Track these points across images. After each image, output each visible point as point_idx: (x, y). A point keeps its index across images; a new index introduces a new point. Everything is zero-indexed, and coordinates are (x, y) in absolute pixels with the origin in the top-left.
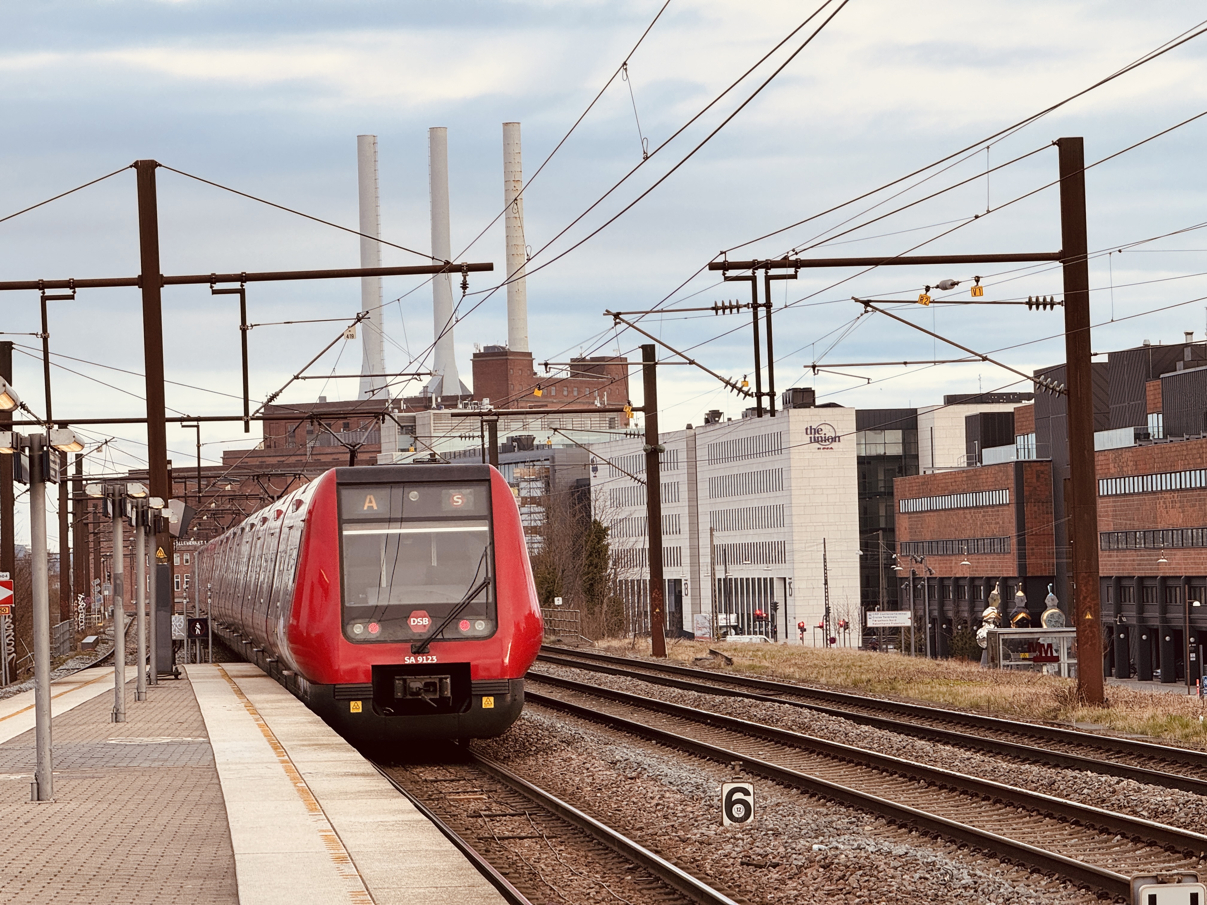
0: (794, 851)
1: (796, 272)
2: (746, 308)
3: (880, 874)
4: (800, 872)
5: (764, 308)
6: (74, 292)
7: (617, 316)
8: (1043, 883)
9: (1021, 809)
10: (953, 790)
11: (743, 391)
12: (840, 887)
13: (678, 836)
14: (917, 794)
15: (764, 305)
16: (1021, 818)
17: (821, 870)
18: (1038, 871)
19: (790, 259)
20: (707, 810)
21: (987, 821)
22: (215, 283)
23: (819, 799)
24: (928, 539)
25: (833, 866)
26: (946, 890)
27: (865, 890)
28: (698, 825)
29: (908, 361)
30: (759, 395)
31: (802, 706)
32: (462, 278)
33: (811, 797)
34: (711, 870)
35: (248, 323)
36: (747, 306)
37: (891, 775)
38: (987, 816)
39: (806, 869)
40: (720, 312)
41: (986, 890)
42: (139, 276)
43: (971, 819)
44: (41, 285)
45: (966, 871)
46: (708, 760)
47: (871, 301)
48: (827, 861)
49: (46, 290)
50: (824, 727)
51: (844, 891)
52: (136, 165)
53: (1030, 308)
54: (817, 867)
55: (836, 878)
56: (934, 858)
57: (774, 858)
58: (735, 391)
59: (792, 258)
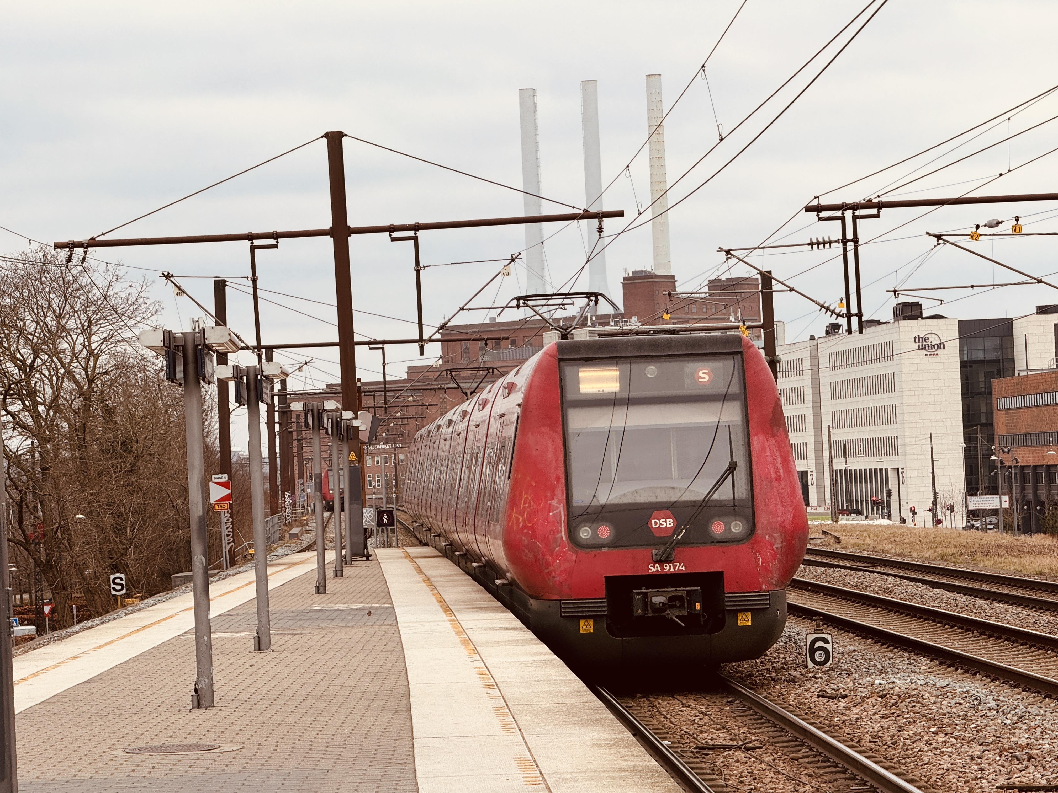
0: (860, 686)
1: (879, 212)
2: (837, 243)
3: (925, 701)
4: (864, 701)
5: (852, 243)
6: (277, 242)
7: (728, 252)
8: (1052, 705)
9: (1050, 652)
10: (999, 638)
12: (893, 711)
13: (771, 677)
14: (970, 642)
15: (852, 240)
16: (1050, 658)
17: (879, 699)
18: (1049, 696)
19: (873, 201)
20: (796, 656)
21: (1021, 661)
22: (393, 232)
23: (888, 647)
24: (1023, 432)
25: (888, 696)
26: (974, 712)
27: (911, 713)
28: (788, 668)
29: (974, 285)
30: (849, 316)
31: (888, 575)
32: (598, 224)
33: (882, 645)
34: (793, 701)
35: (421, 265)
36: (837, 241)
37: (952, 627)
38: (1023, 658)
39: (867, 699)
40: (815, 247)
41: (1005, 711)
42: (331, 228)
43: (1009, 660)
44: (250, 237)
45: (991, 697)
46: (804, 619)
47: (942, 235)
48: (884, 692)
49: (254, 241)
50: (904, 591)
51: (895, 715)
52: (326, 135)
54: (876, 697)
55: (890, 704)
56: (968, 688)
57: (844, 691)
58: (829, 313)
59: (875, 201)
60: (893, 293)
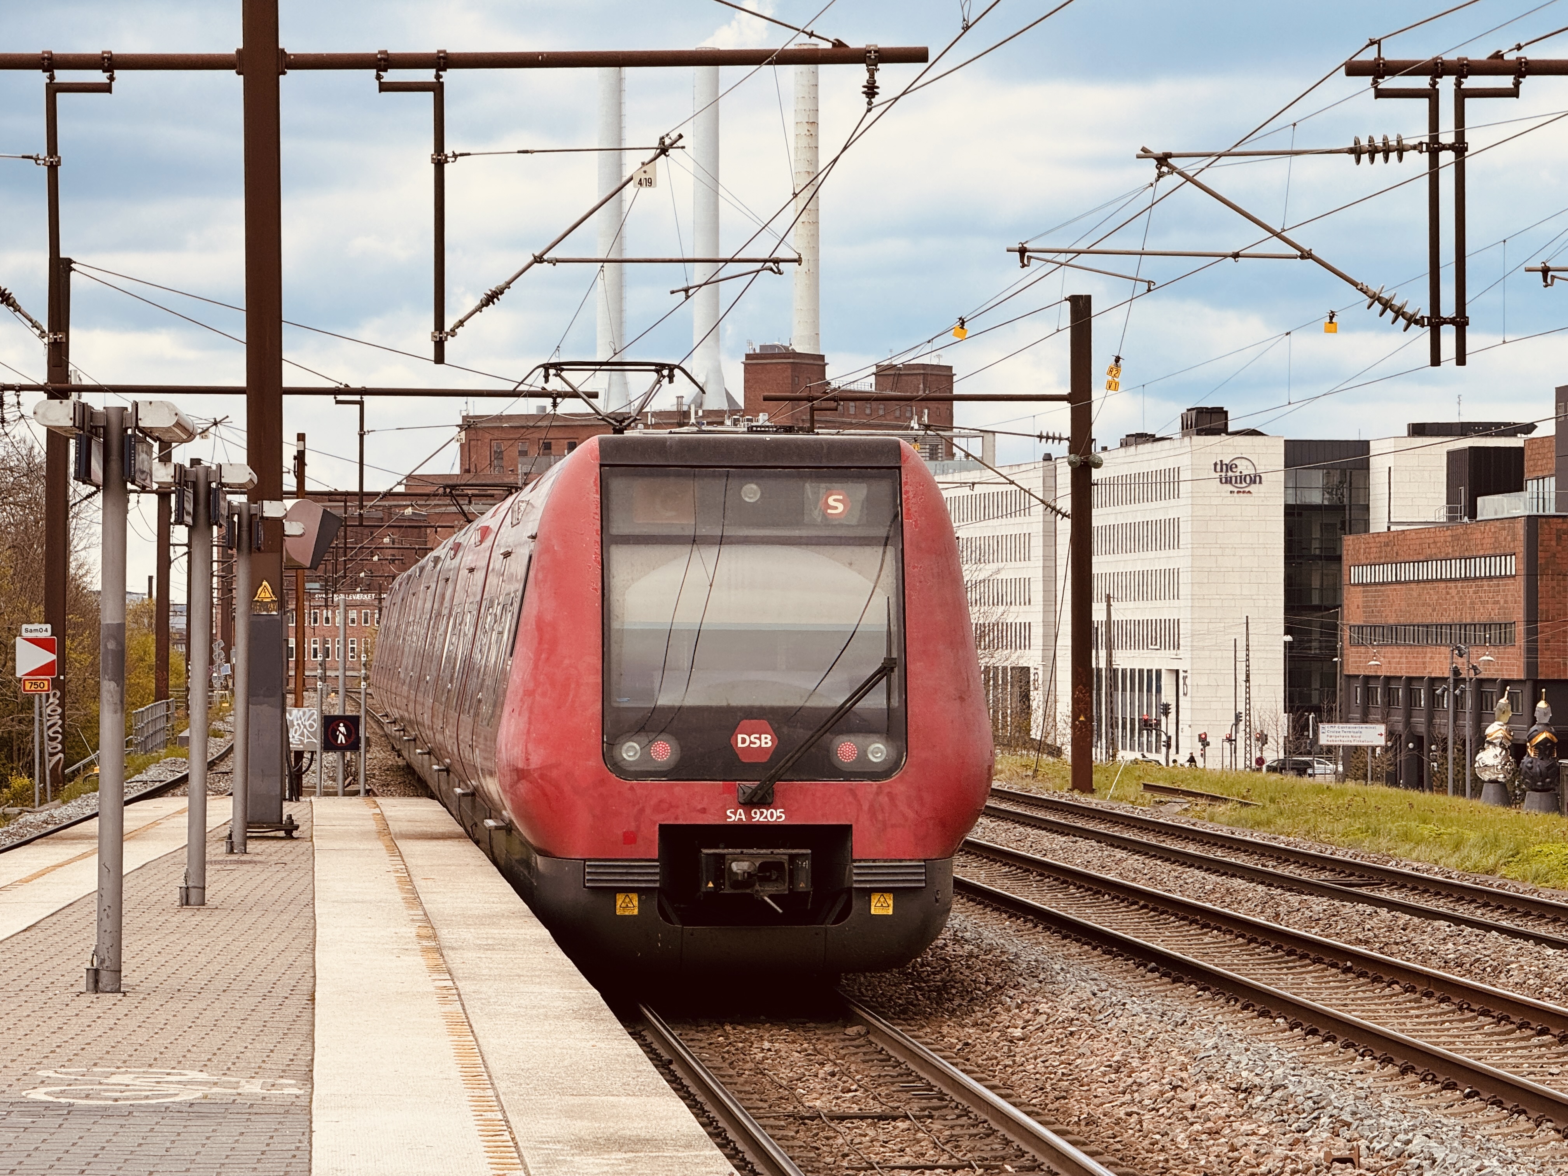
1: (1517, 84)
2: (1414, 153)
5: (1452, 153)
6: (112, 78)
7: (1163, 160)
15: (1451, 147)
19: (1506, 57)
22: (386, 71)
30: (1435, 323)
32: (867, 76)
35: (448, 151)
36: (1417, 147)
40: (1365, 157)
42: (238, 51)
44: (47, 63)
49: (56, 72)
58: (1389, 314)
59: (1510, 57)
60: (1540, 274)
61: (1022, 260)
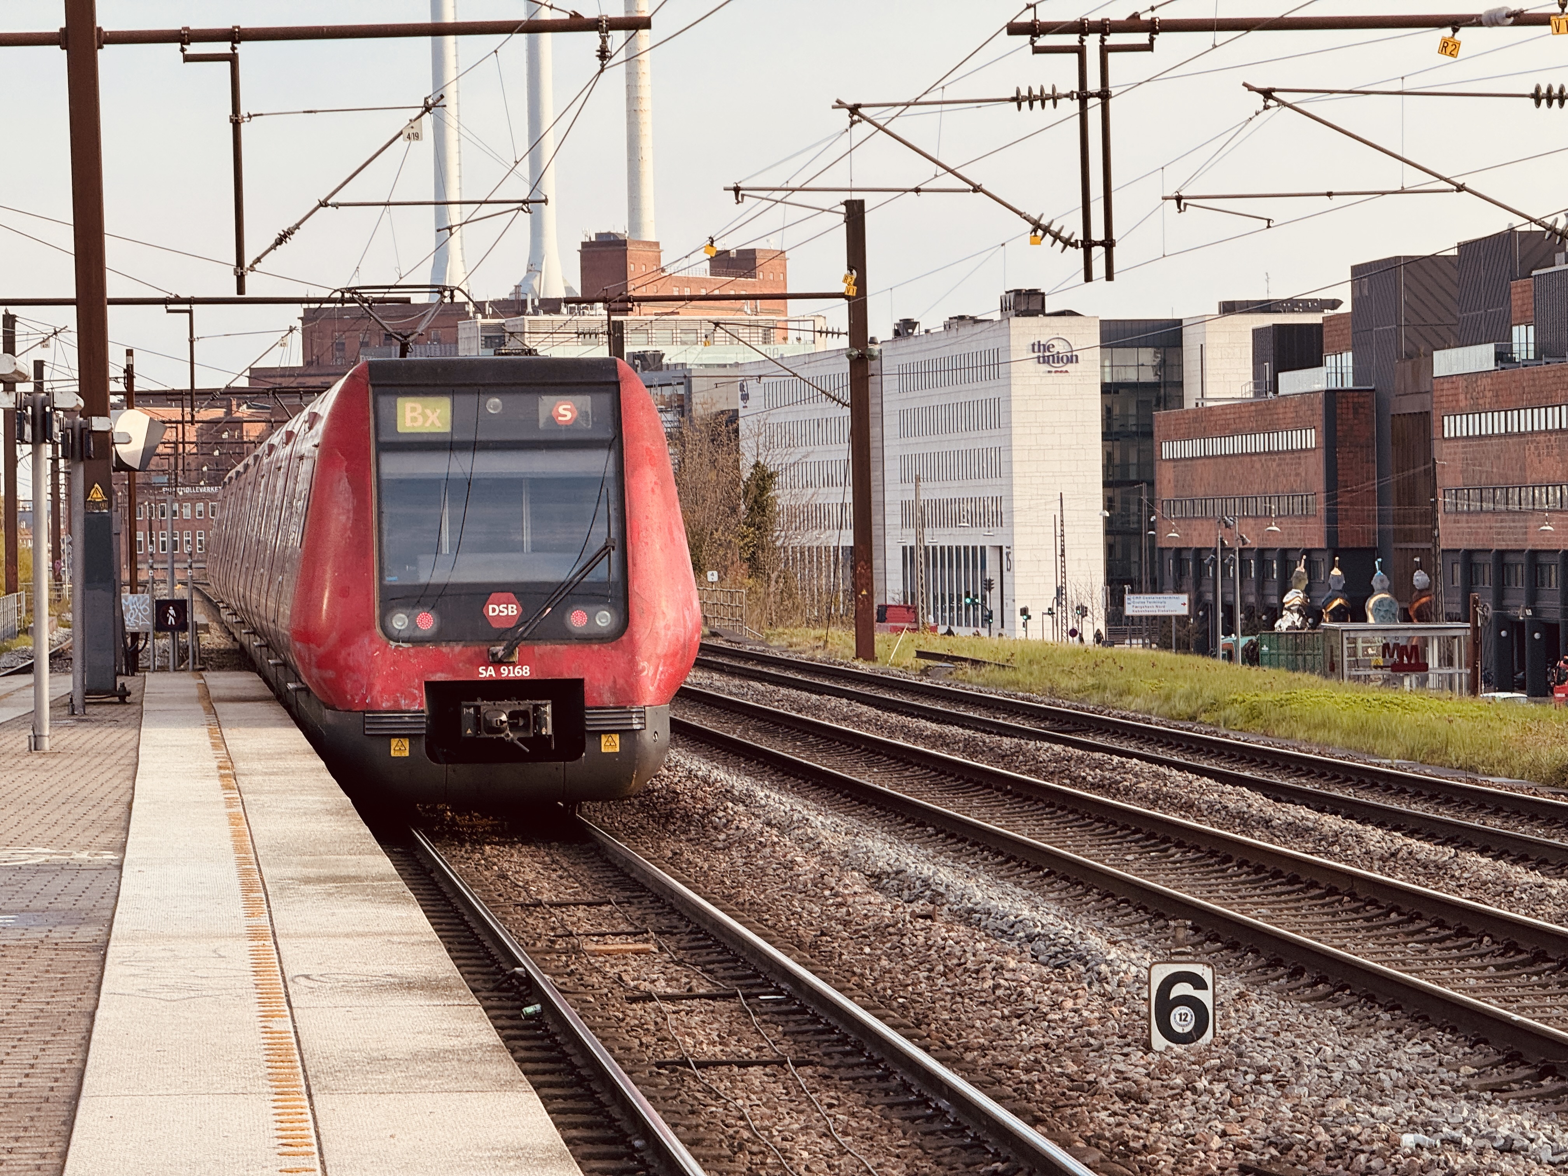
1: (1152, 40)
5: (1098, 100)
7: (854, 109)
11: (1061, 239)
15: (1098, 95)
19: (1142, 17)
22: (188, 44)
29: (1334, 191)
30: (1088, 245)
31: (1161, 762)
32: (600, 42)
35: (243, 112)
36: (1070, 96)
40: (1025, 105)
42: (61, 29)
47: (1274, 90)
53: (1538, 104)
58: (1049, 238)
59: (1145, 17)
60: (1175, 202)
61: (737, 198)
